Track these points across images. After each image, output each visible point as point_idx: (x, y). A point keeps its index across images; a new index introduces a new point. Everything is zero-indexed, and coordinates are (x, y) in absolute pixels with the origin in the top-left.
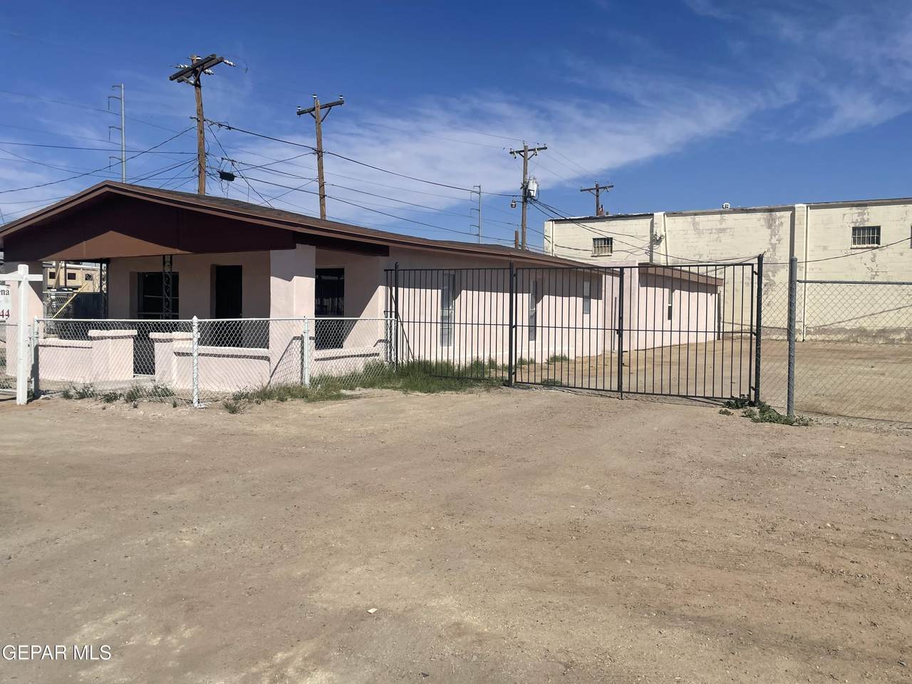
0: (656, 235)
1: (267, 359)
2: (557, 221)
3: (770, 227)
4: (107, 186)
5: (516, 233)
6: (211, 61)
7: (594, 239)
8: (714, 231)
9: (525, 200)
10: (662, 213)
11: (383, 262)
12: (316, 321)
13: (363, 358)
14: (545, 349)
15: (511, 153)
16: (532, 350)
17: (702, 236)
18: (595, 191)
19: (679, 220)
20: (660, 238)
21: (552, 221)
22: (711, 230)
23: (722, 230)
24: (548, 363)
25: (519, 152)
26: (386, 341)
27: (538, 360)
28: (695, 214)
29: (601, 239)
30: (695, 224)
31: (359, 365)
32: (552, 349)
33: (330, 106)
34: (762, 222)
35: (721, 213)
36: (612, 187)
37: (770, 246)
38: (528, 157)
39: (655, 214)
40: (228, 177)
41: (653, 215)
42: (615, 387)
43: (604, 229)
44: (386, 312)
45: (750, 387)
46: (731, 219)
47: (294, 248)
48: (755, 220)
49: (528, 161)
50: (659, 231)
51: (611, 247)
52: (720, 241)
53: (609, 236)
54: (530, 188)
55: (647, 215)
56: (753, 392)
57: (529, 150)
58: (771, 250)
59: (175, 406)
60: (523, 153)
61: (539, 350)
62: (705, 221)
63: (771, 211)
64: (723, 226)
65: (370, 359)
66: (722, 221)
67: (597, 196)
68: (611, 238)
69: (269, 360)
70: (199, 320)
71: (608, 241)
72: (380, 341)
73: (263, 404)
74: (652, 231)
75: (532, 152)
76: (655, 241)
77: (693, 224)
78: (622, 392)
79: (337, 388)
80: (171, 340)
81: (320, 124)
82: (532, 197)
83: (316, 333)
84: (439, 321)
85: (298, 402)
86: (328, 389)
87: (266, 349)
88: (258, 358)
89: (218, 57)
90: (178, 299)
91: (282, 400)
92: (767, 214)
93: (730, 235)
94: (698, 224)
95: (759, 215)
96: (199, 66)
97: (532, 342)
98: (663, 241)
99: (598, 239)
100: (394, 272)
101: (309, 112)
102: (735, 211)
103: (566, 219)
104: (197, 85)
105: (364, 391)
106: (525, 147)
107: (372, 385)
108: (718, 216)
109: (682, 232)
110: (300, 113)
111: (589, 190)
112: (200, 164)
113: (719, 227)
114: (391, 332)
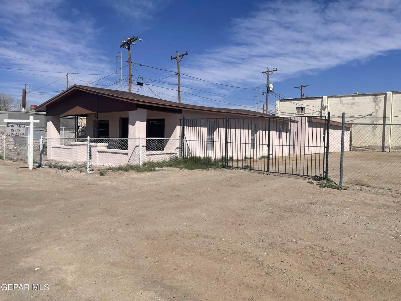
0: (323, 106)
1: (127, 154)
2: (281, 100)
3: (375, 102)
4: (75, 87)
5: (264, 106)
6: (133, 39)
7: (297, 108)
8: (350, 104)
9: (268, 92)
10: (326, 97)
11: (179, 116)
12: (147, 139)
13: (169, 155)
14: (258, 153)
15: (262, 73)
16: (252, 153)
17: (344, 106)
18: (301, 88)
19: (334, 99)
20: (325, 107)
21: (279, 100)
22: (348, 103)
23: (354, 103)
24: (259, 159)
25: (265, 72)
26: (180, 148)
27: (255, 158)
28: (341, 97)
29: (300, 107)
30: (341, 101)
31: (167, 158)
32: (261, 153)
33: (183, 55)
34: (372, 100)
35: (353, 96)
36: (308, 86)
37: (375, 110)
38: (270, 74)
39: (323, 97)
40: (141, 84)
41: (322, 97)
42: (266, 170)
43: (301, 103)
44: (180, 136)
45: (324, 172)
46: (357, 99)
47: (137, 110)
48: (368, 99)
49: (269, 76)
50: (325, 104)
51: (304, 111)
52: (352, 108)
53: (303, 106)
54: (270, 87)
55: (320, 97)
56: (325, 174)
57: (270, 71)
58: (375, 112)
59: (81, 172)
60: (267, 73)
61: (255, 153)
62: (345, 100)
63: (375, 95)
64: (353, 102)
65: (172, 155)
66: (353, 100)
67: (302, 90)
68: (304, 107)
69: (128, 155)
70: (90, 138)
71: (303, 108)
72: (177, 148)
73: (117, 172)
74: (322, 104)
75: (271, 72)
76: (323, 108)
77: (340, 101)
78: (269, 172)
79: (154, 167)
80: (96, 146)
81: (179, 63)
82: (270, 90)
83: (147, 144)
84: (206, 140)
85: (133, 172)
86: (150, 167)
87: (126, 150)
88: (123, 154)
89: (135, 38)
90: (109, 131)
91: (127, 171)
92: (373, 97)
93: (357, 105)
94: (342, 101)
95: (370, 97)
96: (129, 42)
97: (252, 150)
98: (327, 108)
99: (299, 108)
100: (183, 120)
101: (175, 58)
102: (359, 95)
103: (285, 100)
104: (129, 49)
105: (166, 168)
106: (268, 70)
107: (171, 166)
108: (352, 98)
109: (335, 105)
110: (172, 59)
111: (298, 87)
112: (129, 79)
113: (352, 102)
114: (182, 144)
